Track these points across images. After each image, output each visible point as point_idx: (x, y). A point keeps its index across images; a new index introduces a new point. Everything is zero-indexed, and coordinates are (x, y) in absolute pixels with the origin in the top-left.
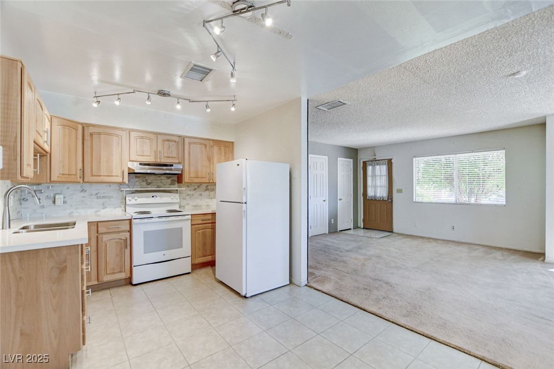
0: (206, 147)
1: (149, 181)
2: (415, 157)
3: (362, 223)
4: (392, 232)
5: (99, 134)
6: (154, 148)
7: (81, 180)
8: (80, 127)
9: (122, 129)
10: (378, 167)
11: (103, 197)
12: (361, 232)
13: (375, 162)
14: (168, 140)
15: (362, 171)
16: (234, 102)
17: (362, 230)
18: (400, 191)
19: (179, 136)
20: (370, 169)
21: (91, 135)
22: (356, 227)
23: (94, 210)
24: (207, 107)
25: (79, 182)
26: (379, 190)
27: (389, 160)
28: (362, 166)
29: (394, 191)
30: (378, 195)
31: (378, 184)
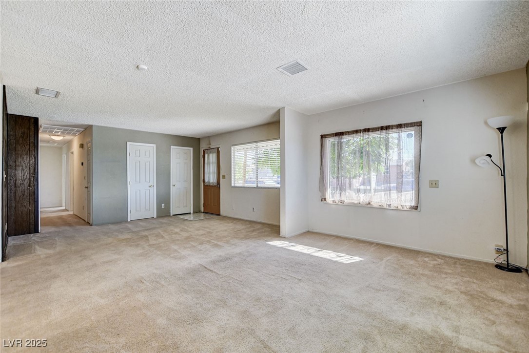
2: (233, 145)
3: (203, 208)
4: (220, 215)
10: (211, 155)
12: (202, 216)
13: (209, 150)
15: (202, 159)
17: (203, 214)
18: (224, 177)
20: (206, 156)
22: (197, 211)
27: (218, 148)
28: (202, 154)
29: (221, 177)
30: (211, 181)
31: (211, 171)
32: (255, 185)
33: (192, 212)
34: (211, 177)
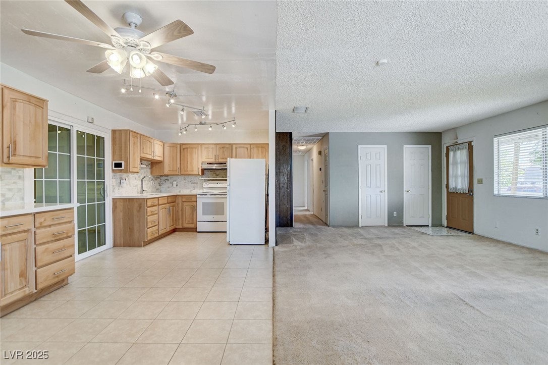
0: (247, 149)
1: (217, 174)
2: (496, 136)
3: (446, 221)
4: (473, 233)
5: (187, 148)
6: (214, 154)
7: (179, 174)
8: (179, 146)
9: (198, 144)
10: (458, 152)
11: (194, 183)
12: (445, 231)
13: (455, 146)
14: (223, 148)
15: (445, 158)
16: (235, 121)
17: (446, 229)
18: (480, 181)
19: (229, 144)
20: (451, 154)
21: (184, 149)
22: (437, 223)
23: (190, 190)
24: (223, 126)
25: (178, 175)
26: (459, 180)
27: (470, 143)
28: (445, 152)
29: (475, 181)
30: (459, 186)
31: (459, 173)
32: (542, 194)
33: (430, 225)
34: (458, 180)
